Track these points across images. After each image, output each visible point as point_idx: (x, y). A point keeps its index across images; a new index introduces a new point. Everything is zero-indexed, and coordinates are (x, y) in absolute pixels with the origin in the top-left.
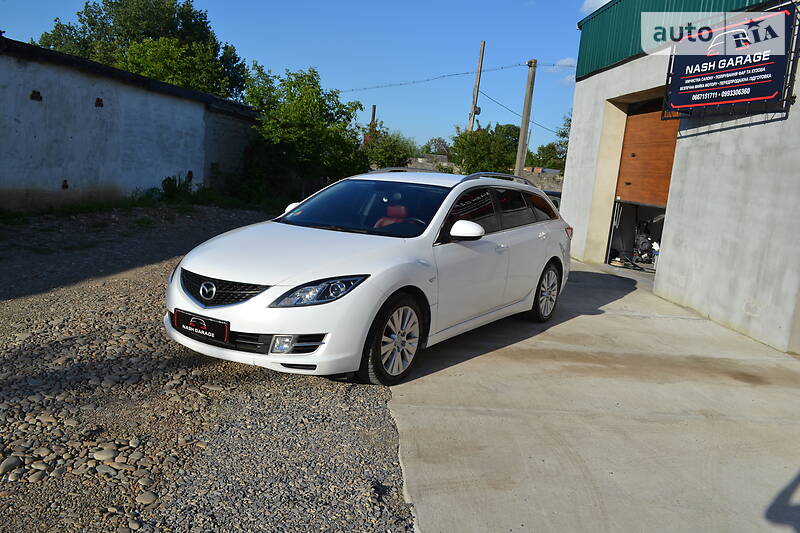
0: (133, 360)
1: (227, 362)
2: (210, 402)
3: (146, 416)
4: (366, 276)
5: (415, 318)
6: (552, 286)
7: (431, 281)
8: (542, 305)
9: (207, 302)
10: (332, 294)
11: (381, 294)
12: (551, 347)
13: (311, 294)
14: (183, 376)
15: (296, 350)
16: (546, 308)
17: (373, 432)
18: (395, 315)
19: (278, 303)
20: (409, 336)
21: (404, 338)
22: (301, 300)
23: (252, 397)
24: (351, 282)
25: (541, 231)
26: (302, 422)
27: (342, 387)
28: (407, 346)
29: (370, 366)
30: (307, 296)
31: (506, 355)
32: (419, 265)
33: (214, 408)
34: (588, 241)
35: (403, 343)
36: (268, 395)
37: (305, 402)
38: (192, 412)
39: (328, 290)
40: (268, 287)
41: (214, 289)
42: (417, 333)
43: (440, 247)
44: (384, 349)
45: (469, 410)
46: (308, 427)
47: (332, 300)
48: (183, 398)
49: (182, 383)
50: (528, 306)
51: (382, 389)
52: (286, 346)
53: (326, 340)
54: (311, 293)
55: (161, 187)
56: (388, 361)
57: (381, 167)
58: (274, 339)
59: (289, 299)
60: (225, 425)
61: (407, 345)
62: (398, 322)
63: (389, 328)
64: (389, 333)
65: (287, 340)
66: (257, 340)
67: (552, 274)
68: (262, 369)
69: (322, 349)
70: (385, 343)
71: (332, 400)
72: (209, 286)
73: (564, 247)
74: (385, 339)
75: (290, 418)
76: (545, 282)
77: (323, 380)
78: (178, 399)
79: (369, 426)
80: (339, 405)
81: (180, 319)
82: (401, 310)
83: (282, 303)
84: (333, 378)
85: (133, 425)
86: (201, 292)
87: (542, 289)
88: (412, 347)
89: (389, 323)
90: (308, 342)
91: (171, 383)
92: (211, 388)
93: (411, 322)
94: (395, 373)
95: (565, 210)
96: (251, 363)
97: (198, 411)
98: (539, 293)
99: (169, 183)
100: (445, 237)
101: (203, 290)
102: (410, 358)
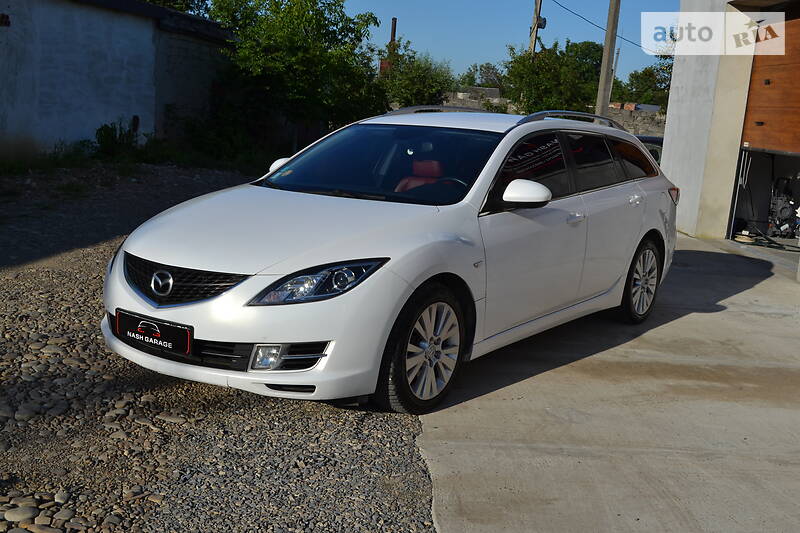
0: (58, 381)
1: (191, 382)
2: (166, 439)
3: (78, 459)
4: (385, 260)
5: (453, 318)
6: (650, 272)
7: (475, 265)
8: (635, 299)
9: (161, 299)
10: (335, 286)
11: (406, 284)
12: (648, 359)
13: (306, 287)
14: (128, 403)
15: (286, 365)
16: (641, 303)
17: (396, 480)
18: (425, 315)
19: (259, 300)
20: (446, 345)
21: (439, 348)
22: (292, 294)
23: (226, 432)
24: (362, 269)
25: (632, 193)
26: (296, 466)
27: (351, 416)
28: (443, 359)
29: (391, 387)
30: (302, 289)
31: (584, 370)
32: (457, 244)
33: (173, 447)
34: (702, 208)
35: (437, 355)
36: (247, 428)
37: (300, 438)
38: (141, 453)
39: (331, 280)
40: (245, 277)
41: (171, 281)
42: (456, 340)
43: (488, 218)
44: (410, 363)
45: (532, 449)
46: (305, 472)
47: (337, 293)
48: (128, 434)
49: (127, 412)
50: (615, 300)
51: (408, 419)
52: (272, 359)
53: (329, 350)
54: (306, 285)
55: (94, 139)
56: (416, 380)
57: (406, 106)
58: (255, 349)
59: (275, 294)
60: (188, 472)
61: (443, 356)
62: (430, 326)
63: (416, 333)
64: (417, 340)
65: (274, 351)
66: (231, 352)
67: (650, 254)
68: (239, 393)
69: (322, 363)
70: (411, 355)
71: (337, 436)
72: (163, 277)
73: (667, 216)
74: (411, 348)
75: (279, 460)
76: (639, 267)
77: (326, 408)
78: (122, 435)
79: (389, 471)
80: (348, 442)
81: (124, 323)
82: (434, 307)
83: (266, 300)
84: (339, 403)
85: (60, 472)
86: (152, 286)
87: (636, 276)
88: (450, 359)
89: (418, 326)
90: (302, 354)
91: (112, 413)
92: (168, 420)
93: (448, 326)
94: (426, 396)
95: (667, 164)
96: (225, 384)
97: (151, 451)
98: (631, 282)
99: (106, 133)
100: (494, 202)
101: (156, 283)
102: (447, 376)
